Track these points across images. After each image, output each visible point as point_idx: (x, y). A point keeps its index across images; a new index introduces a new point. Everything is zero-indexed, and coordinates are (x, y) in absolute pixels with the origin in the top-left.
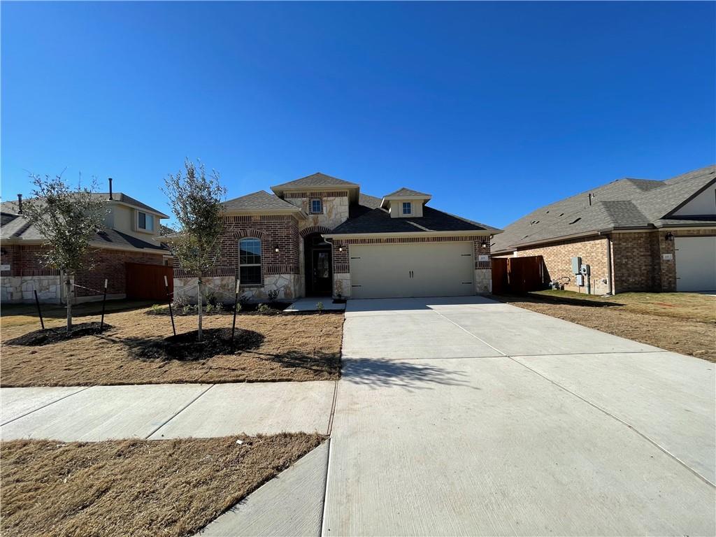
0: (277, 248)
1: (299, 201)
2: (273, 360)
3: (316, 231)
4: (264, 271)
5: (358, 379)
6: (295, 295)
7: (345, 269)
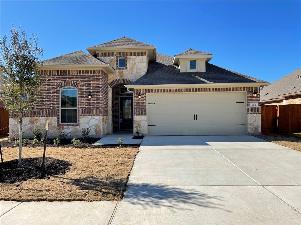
0: (90, 95)
1: (108, 59)
2: (73, 183)
3: (121, 82)
4: (80, 112)
5: (135, 200)
6: (104, 132)
7: (143, 112)
